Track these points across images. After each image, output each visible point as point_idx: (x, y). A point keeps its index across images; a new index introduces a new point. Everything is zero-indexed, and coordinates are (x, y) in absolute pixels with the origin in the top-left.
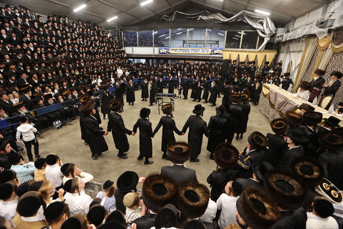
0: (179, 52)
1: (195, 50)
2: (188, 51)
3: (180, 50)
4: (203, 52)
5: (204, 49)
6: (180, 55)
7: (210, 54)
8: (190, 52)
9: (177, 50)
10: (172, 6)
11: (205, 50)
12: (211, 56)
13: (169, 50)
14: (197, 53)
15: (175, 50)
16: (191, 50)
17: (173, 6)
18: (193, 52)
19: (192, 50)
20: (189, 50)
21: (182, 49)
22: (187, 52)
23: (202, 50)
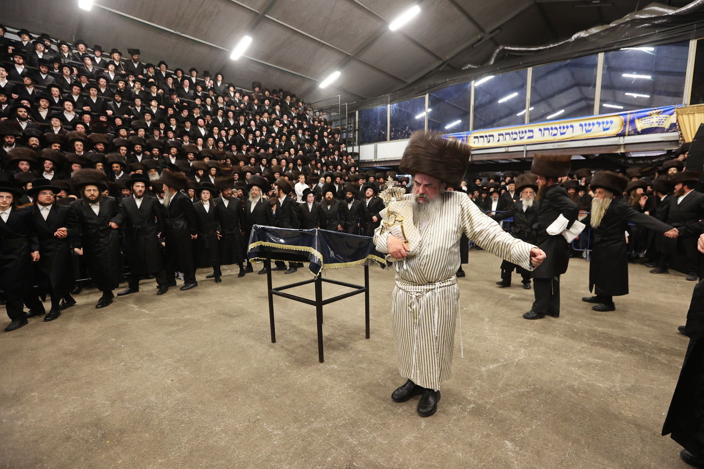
0: (498, 141)
1: (556, 128)
2: (530, 134)
3: (502, 135)
4: (587, 131)
5: (591, 122)
6: (503, 150)
7: (618, 135)
8: (538, 137)
9: (493, 136)
10: (485, 33)
11: (597, 126)
12: (622, 141)
13: (467, 140)
14: (564, 137)
15: (486, 136)
16: (540, 130)
17: (489, 30)
18: (548, 137)
19: (545, 129)
20: (532, 131)
21: (507, 131)
22: (526, 137)
23: (581, 125)
